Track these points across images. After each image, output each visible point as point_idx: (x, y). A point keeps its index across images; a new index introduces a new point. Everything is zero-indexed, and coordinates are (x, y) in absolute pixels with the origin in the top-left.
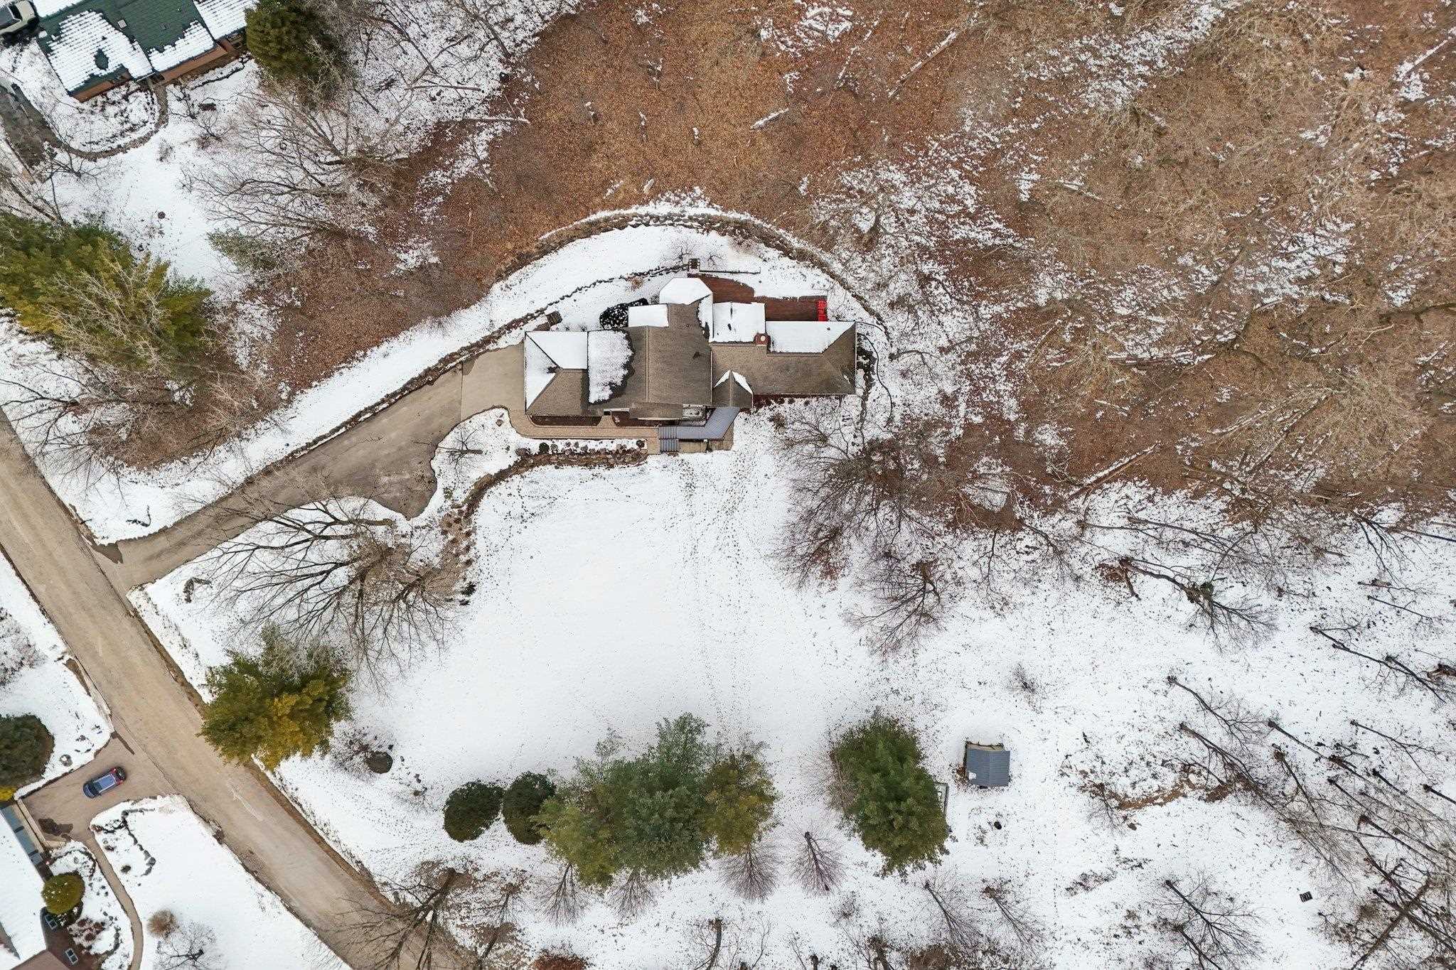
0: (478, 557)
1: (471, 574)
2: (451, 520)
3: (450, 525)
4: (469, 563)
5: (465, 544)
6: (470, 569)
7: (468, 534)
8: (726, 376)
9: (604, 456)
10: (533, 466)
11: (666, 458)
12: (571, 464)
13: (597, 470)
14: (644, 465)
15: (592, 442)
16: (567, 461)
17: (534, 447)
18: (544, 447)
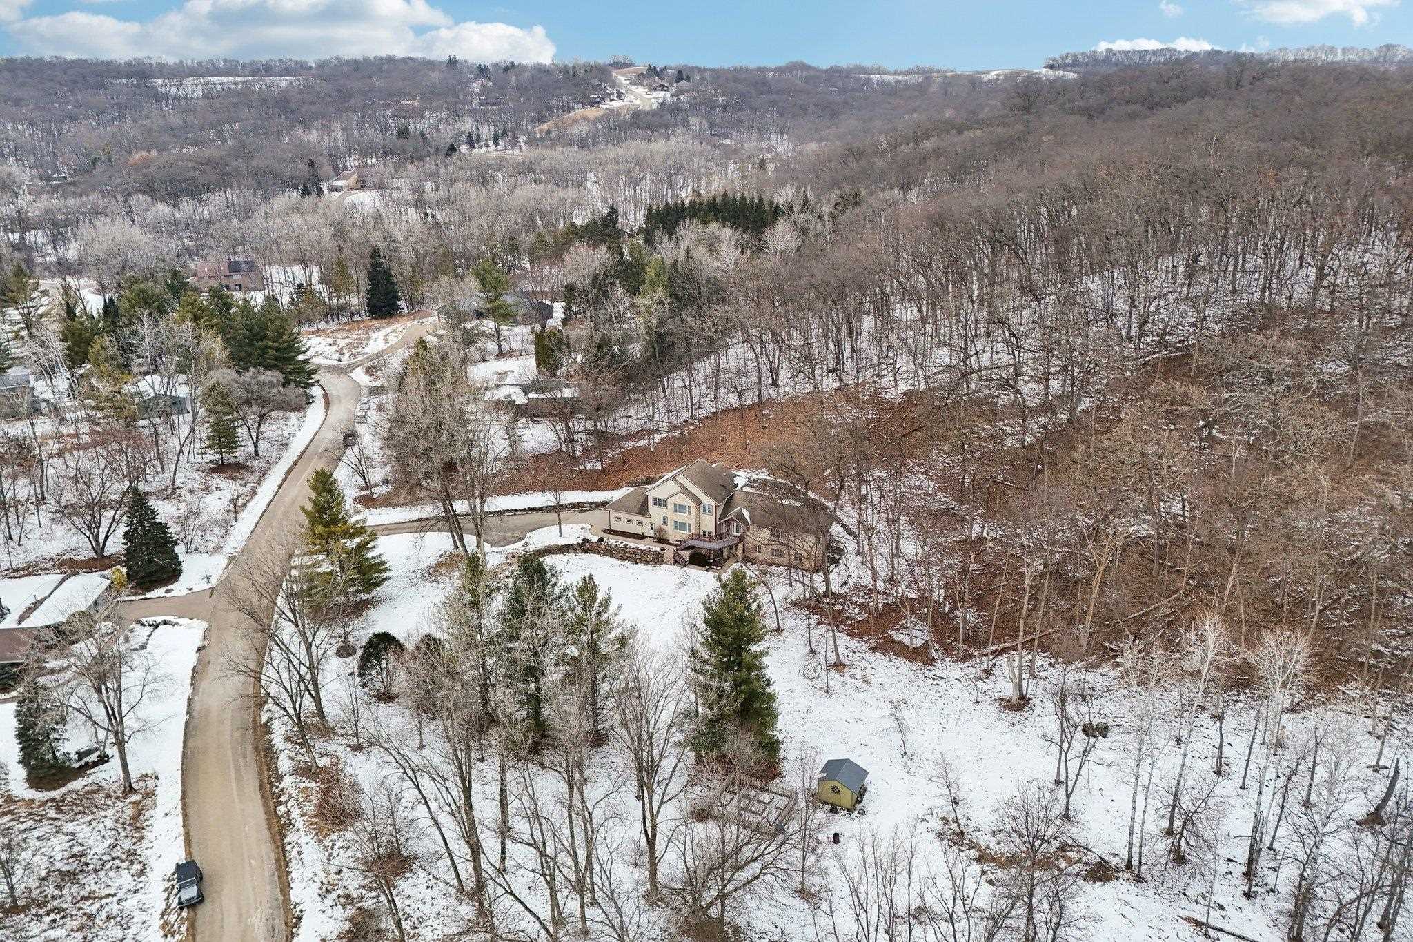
2: (516, 556)
3: (513, 557)
8: (738, 509)
9: (635, 551)
10: (586, 552)
11: (676, 568)
12: (611, 555)
13: (625, 563)
14: (658, 567)
15: (632, 544)
16: (610, 552)
17: (595, 539)
18: (601, 540)
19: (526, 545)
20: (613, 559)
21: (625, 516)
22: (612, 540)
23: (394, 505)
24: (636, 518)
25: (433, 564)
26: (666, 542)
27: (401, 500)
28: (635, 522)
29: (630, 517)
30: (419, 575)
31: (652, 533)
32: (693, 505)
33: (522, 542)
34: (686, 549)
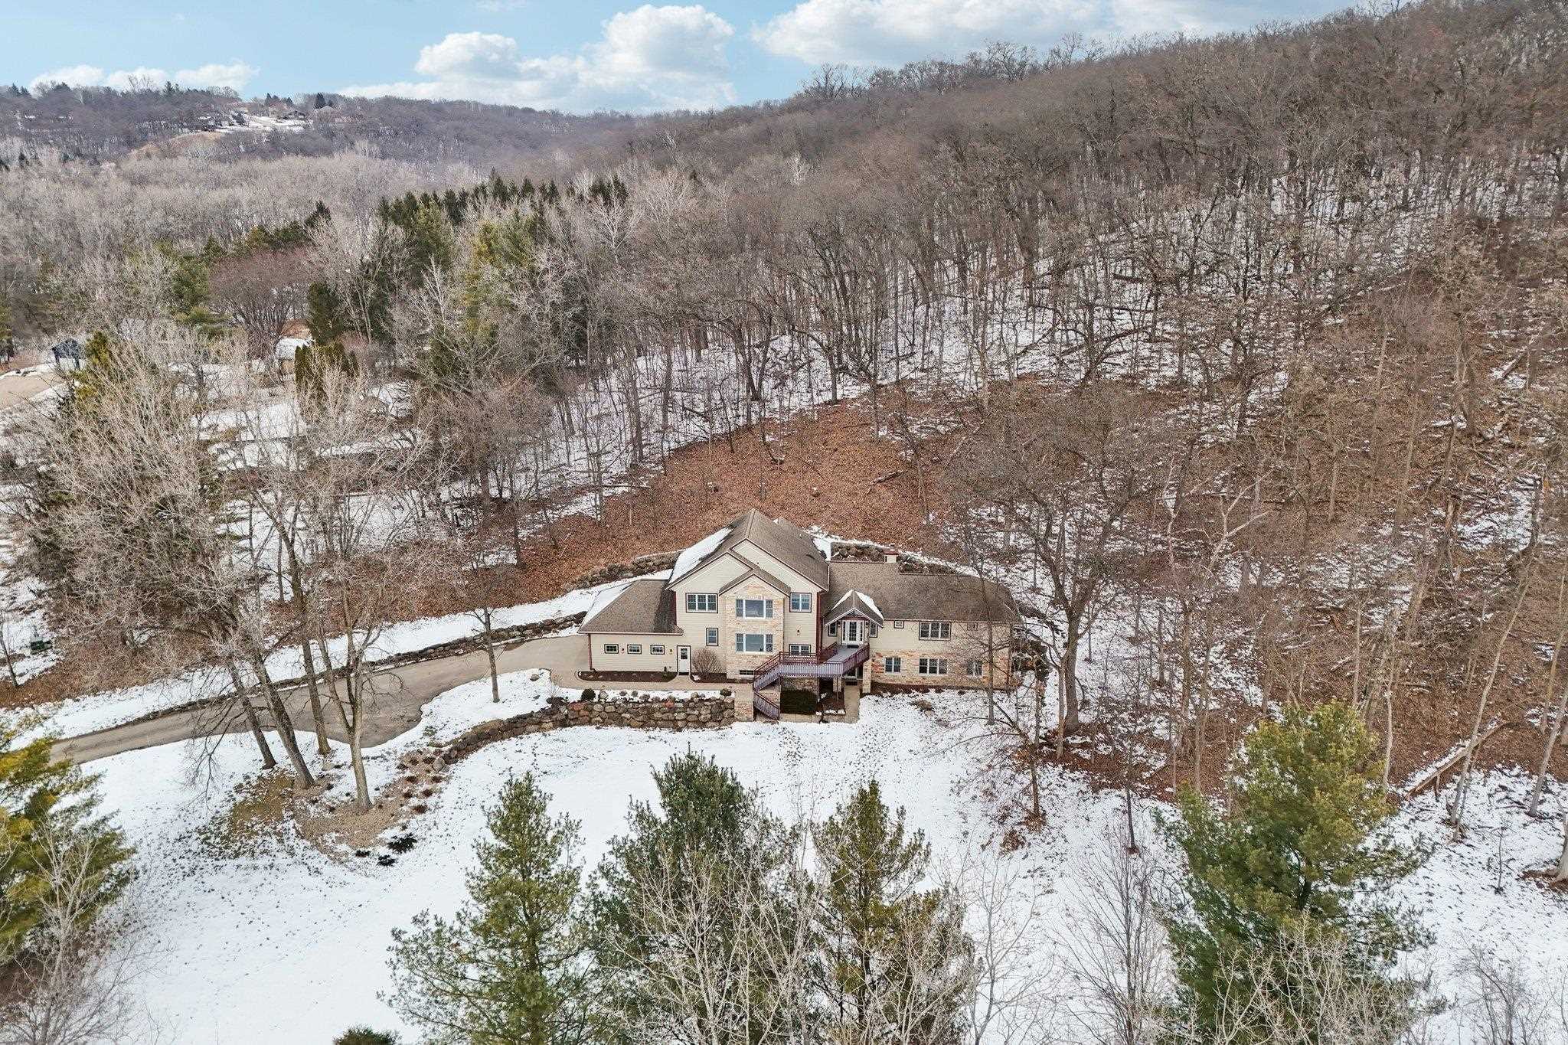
0: (437, 807)
1: (416, 825)
2: (420, 758)
3: (414, 762)
4: (421, 809)
5: (427, 786)
6: (420, 817)
7: (437, 780)
8: (848, 594)
9: (670, 705)
10: (564, 723)
11: (760, 725)
12: (621, 723)
13: (656, 732)
14: (726, 730)
15: (657, 692)
16: (616, 716)
17: (574, 695)
18: (588, 695)
19: (430, 731)
20: (627, 731)
21: (623, 641)
22: (612, 692)
23: (76, 693)
24: (646, 641)
25: (225, 811)
26: (720, 677)
27: (91, 678)
28: (646, 649)
29: (635, 640)
30: (195, 846)
31: (685, 666)
32: (777, 596)
33: (420, 728)
34: (772, 685)
